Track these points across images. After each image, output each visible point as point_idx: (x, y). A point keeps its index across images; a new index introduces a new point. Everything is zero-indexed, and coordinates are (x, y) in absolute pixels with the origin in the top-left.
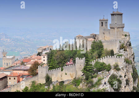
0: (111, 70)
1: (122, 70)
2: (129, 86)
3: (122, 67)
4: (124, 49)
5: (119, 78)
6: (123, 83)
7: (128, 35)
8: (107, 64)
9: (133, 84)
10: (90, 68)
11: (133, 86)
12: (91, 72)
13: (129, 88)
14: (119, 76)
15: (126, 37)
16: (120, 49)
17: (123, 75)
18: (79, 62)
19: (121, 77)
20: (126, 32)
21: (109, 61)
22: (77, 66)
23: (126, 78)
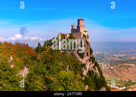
6: (85, 54)
23: (87, 52)
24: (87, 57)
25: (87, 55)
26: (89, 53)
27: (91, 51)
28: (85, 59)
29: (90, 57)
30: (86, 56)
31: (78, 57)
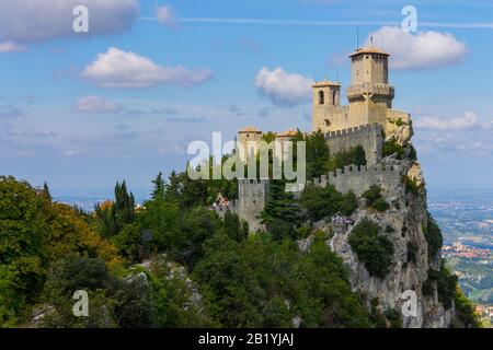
0: (358, 210)
1: (394, 209)
2: (416, 266)
3: (393, 198)
4: (395, 154)
5: (384, 234)
6: (397, 250)
7: (405, 120)
8: (344, 192)
9: (429, 262)
10: (287, 209)
11: (427, 267)
12: (291, 220)
13: (417, 273)
14: (384, 228)
15: (400, 128)
16: (384, 156)
17: (398, 226)
18: (250, 193)
19: (390, 230)
20: (401, 113)
21: (349, 182)
22: (242, 203)
23: (407, 238)
24: (409, 270)
25: (411, 256)
26: (424, 246)
27: (434, 237)
28: (396, 282)
29: (430, 271)
30: (404, 266)
31: (354, 267)
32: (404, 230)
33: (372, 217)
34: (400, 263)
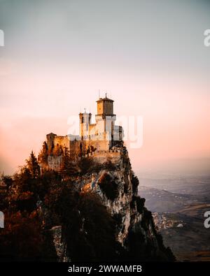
2: (127, 195)
3: (117, 165)
5: (113, 180)
9: (133, 193)
11: (132, 195)
13: (128, 198)
14: (114, 178)
16: (112, 146)
17: (120, 177)
18: (53, 163)
19: (116, 178)
24: (124, 196)
25: (126, 190)
26: (130, 185)
27: (135, 182)
28: (119, 202)
29: (133, 197)
30: (122, 195)
31: (101, 195)
32: (122, 178)
33: (108, 173)
34: (120, 193)
